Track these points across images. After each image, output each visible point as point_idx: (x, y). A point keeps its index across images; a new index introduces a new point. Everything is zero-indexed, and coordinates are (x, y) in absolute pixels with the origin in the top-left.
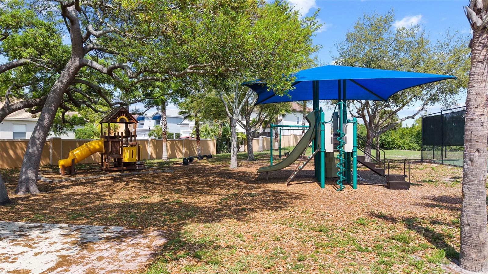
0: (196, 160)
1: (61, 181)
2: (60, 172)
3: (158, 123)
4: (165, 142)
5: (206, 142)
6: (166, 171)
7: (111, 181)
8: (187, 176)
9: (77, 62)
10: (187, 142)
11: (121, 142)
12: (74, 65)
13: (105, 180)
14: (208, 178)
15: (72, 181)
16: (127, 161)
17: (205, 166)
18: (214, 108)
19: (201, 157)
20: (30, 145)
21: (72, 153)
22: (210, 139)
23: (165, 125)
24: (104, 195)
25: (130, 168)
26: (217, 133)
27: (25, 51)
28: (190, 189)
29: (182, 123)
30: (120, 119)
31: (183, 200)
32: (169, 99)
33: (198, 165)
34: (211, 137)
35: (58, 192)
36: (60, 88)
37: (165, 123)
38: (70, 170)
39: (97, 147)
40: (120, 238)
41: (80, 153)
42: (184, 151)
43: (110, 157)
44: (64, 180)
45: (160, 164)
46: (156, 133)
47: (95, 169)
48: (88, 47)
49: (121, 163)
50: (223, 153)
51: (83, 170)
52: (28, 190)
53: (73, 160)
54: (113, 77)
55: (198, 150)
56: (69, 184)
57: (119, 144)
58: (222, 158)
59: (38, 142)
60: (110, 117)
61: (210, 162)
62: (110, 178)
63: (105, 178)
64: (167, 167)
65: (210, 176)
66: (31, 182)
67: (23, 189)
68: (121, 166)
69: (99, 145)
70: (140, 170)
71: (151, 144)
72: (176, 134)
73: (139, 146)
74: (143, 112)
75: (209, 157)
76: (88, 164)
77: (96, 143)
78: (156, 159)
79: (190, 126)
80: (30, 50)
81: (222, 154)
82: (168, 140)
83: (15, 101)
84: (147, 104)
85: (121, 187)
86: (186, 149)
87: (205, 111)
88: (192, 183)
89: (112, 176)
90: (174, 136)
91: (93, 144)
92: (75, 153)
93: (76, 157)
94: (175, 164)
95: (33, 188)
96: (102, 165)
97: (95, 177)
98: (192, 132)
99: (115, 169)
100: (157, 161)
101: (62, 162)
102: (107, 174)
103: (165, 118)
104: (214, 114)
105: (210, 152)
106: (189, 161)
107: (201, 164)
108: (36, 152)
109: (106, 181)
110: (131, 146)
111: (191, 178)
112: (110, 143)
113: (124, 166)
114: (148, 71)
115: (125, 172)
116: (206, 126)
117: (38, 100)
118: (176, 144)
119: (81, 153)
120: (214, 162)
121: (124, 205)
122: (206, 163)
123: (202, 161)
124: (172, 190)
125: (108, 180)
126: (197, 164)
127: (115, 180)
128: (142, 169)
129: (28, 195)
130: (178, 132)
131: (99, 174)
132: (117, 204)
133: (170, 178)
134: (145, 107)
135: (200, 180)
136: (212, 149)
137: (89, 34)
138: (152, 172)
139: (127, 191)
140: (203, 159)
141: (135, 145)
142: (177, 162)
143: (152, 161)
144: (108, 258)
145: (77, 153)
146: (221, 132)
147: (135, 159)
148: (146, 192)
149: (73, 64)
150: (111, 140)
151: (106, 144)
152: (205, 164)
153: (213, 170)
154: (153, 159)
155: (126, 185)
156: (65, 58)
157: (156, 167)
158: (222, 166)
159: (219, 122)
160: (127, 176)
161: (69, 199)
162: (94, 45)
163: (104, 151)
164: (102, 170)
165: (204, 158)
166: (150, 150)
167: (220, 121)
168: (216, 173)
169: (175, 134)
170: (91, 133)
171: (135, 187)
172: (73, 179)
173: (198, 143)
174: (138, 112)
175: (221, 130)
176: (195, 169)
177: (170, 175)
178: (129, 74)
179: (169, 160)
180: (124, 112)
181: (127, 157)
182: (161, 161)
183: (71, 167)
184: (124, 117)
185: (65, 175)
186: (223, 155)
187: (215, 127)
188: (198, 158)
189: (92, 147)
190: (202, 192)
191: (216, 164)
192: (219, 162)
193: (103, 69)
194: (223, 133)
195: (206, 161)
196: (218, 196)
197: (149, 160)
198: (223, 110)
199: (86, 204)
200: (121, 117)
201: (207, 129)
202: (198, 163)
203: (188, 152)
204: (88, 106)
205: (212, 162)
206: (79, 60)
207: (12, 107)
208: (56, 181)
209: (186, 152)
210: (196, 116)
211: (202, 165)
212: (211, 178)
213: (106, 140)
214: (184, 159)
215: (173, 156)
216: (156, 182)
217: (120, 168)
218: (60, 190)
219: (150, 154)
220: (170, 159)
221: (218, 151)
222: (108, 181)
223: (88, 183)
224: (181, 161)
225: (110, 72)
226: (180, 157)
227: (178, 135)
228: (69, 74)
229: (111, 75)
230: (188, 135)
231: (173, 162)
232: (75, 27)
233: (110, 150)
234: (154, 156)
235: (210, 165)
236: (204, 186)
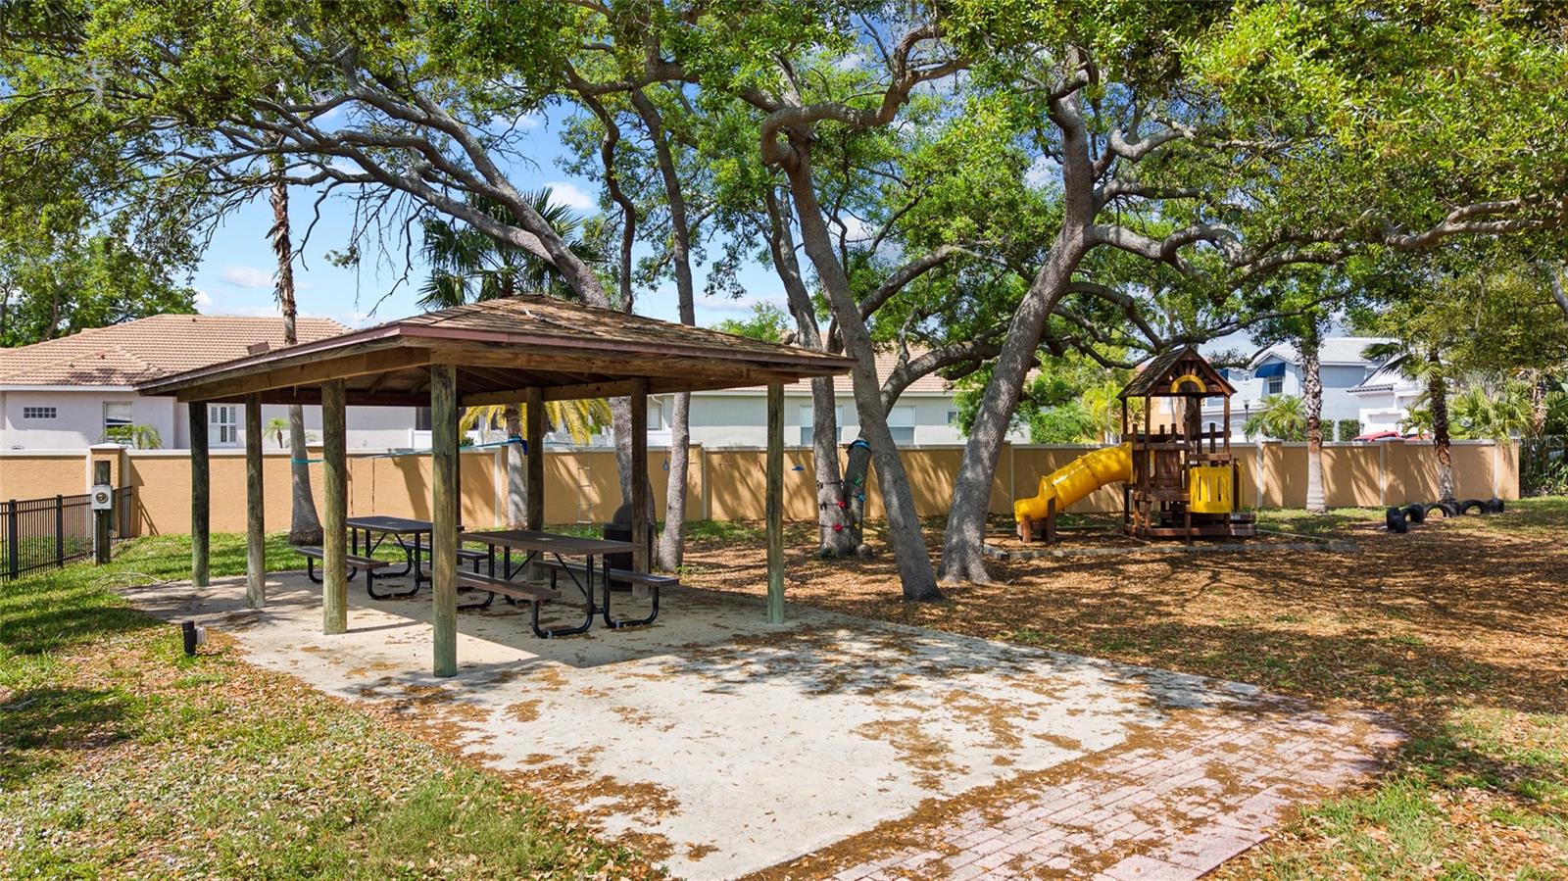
0: (1434, 516)
1: (1029, 557)
2: (1019, 533)
3: (1276, 387)
4: (1314, 452)
5: (1473, 452)
6: (1333, 548)
7: (1164, 567)
8: (1416, 567)
9: (1079, 238)
10: (1394, 452)
11: (1182, 453)
12: (1070, 245)
13: (1143, 562)
14: (1503, 581)
15: (1057, 559)
16: (1204, 511)
17: (1480, 539)
18: (1515, 327)
19: (1455, 507)
20: (967, 461)
21: (1049, 482)
22: (1492, 442)
23: (1316, 395)
24: (1160, 603)
25: (1211, 530)
26: (1523, 419)
27: (947, 226)
28: (1442, 611)
29: (1367, 384)
30: (1181, 385)
31: (1426, 639)
32: (1338, 309)
33: (1449, 535)
34: (1496, 433)
35: (1030, 584)
36: (1036, 311)
37: (1317, 389)
38: (1044, 529)
39: (1115, 467)
40: (1258, 710)
41: (1068, 483)
42: (1384, 482)
43: (1152, 498)
44: (1036, 554)
45: (1302, 525)
46: (1270, 423)
47: (1105, 529)
48: (1106, 190)
49: (1182, 517)
50: (1549, 494)
51: (1071, 530)
52: (965, 573)
53: (1051, 502)
54: (1178, 268)
55: (1443, 481)
56: (1049, 564)
57: (1179, 458)
58: (1550, 514)
59: (985, 454)
60: (1151, 379)
61: (1496, 524)
62: (1158, 556)
63: (1144, 558)
64: (1330, 535)
65: (1511, 574)
66: (970, 551)
67: (956, 567)
68: (1182, 525)
69: (1119, 461)
70: (1240, 539)
71: (1267, 460)
72: (1341, 423)
73: (1235, 466)
74: (1249, 357)
75: (1492, 507)
76: (1081, 515)
77: (1111, 456)
78: (1285, 506)
79: (1397, 395)
80: (961, 222)
81: (1545, 497)
82: (1325, 444)
83: (918, 352)
84: (1263, 334)
85: (1200, 586)
86: (1391, 477)
87: (1478, 341)
88: (1445, 590)
89: (1162, 552)
90: (1336, 431)
91: (1103, 457)
92: (1055, 482)
93: (1061, 494)
94: (1355, 527)
95: (976, 569)
96: (1128, 520)
97: (1114, 551)
98: (1406, 415)
99: (1167, 532)
100: (1287, 514)
101: (1022, 507)
102: (1143, 544)
103: (1317, 373)
104: (1514, 350)
105: (1491, 490)
106: (1408, 518)
107: (1462, 532)
108: (982, 478)
109: (1150, 565)
110: (1214, 464)
111: (1434, 575)
112: (1152, 453)
113: (1193, 525)
114: (1293, 239)
115: (1198, 544)
116: (1474, 391)
117: (968, 345)
118: (1356, 458)
119: (1073, 484)
120: (1516, 526)
121: (1233, 632)
122: (1480, 529)
123: (1464, 520)
124: (1372, 606)
125: (1153, 561)
126: (1444, 531)
127: (1174, 563)
128: (1249, 538)
129: (965, 584)
130: (1350, 418)
131: (1120, 546)
132: (1211, 629)
133: (1351, 570)
134: (1257, 341)
135: (1472, 583)
136: (1503, 477)
137: (1112, 153)
138: (1284, 548)
139: (1225, 598)
140: (1464, 513)
141: (1225, 463)
142: (1361, 520)
143: (1271, 514)
144: (1247, 748)
145: (1062, 481)
146: (1541, 416)
147: (1225, 506)
148: (1287, 606)
149: (1067, 243)
150: (1155, 446)
151: (1139, 458)
152: (1477, 534)
153: (1516, 556)
154: (1274, 507)
155: (1215, 578)
156: (1040, 230)
157: (1289, 531)
158: (1555, 541)
159: (1533, 376)
160: (1205, 554)
161: (1071, 604)
162: (1120, 184)
163: (1133, 479)
164: (1127, 533)
165: (1470, 511)
166: (1262, 476)
167: (1535, 373)
168: (1534, 564)
169: (1337, 425)
170: (1073, 426)
171: (1244, 587)
172: (1058, 553)
173: (1442, 455)
174: (1231, 361)
175: (1540, 406)
176: (1441, 546)
177: (1347, 562)
178: (1232, 256)
179: (1330, 513)
180: (1192, 364)
181: (1201, 498)
182: (1302, 513)
183: (1044, 519)
184: (1193, 378)
185: (1033, 540)
186: (1550, 504)
187: (1514, 397)
188: (1445, 511)
189: (1100, 468)
190: (1491, 624)
191: (1528, 535)
192: (1536, 528)
193: (1148, 247)
194: (1549, 416)
195: (1477, 522)
196: (1560, 640)
197: (1260, 510)
198: (1554, 333)
199: (1122, 619)
200: (1184, 378)
201: (1476, 406)
202: (1448, 527)
203: (1401, 488)
204: (1084, 351)
205: (1506, 526)
206: (1084, 231)
207: (915, 367)
208: (1017, 555)
209: (1391, 487)
210: (1434, 358)
211: (1463, 536)
212: (1515, 580)
213: (1139, 447)
214: (1392, 513)
215: (1342, 498)
216: (1309, 579)
217: (1180, 531)
218: (1034, 579)
219: (1262, 489)
220: (1333, 509)
221: (1526, 488)
222: (1155, 566)
223: (1100, 566)
224: (1380, 517)
225: (1169, 255)
226: (1370, 506)
227: (1351, 429)
228: (1058, 272)
229: (1173, 260)
230: (1391, 428)
231: (1348, 519)
232: (1076, 143)
233: (1152, 474)
234: (1278, 498)
235: (1498, 536)
236: (1496, 606)
